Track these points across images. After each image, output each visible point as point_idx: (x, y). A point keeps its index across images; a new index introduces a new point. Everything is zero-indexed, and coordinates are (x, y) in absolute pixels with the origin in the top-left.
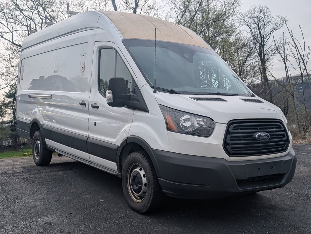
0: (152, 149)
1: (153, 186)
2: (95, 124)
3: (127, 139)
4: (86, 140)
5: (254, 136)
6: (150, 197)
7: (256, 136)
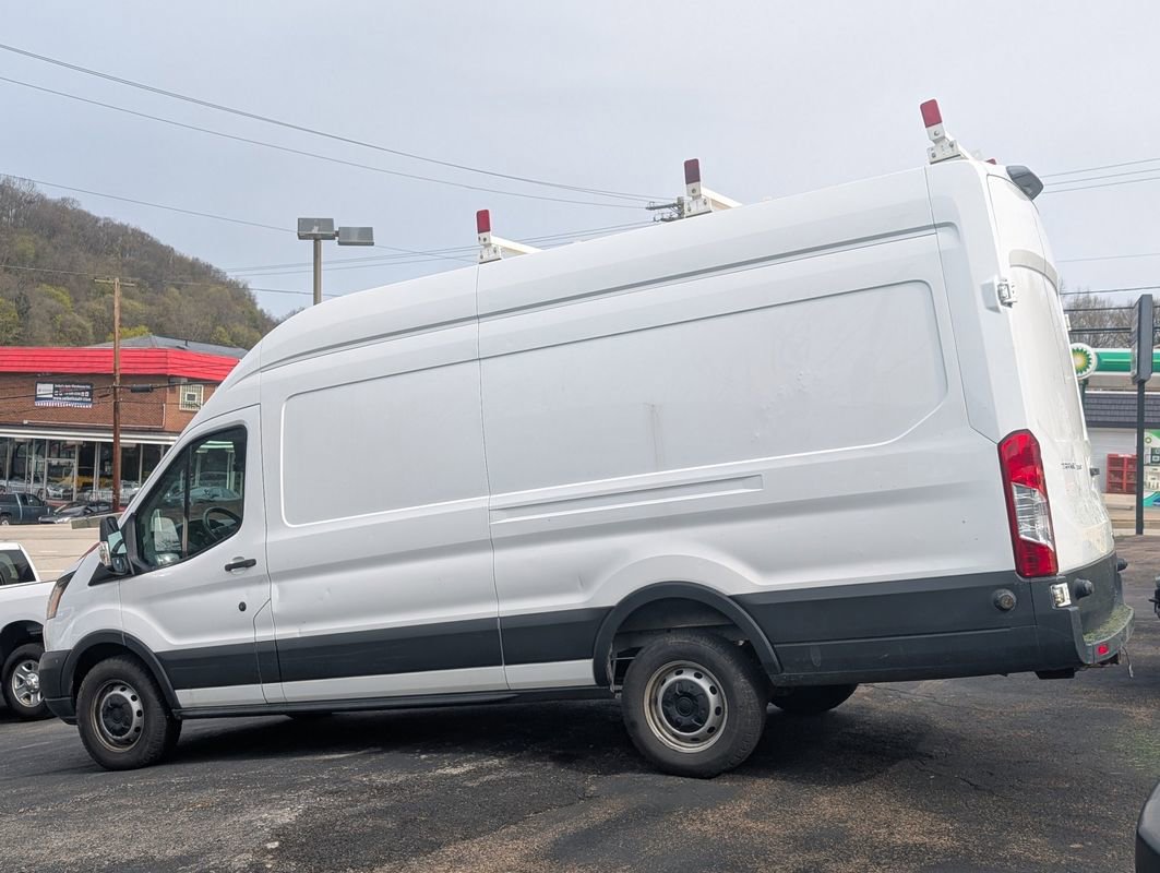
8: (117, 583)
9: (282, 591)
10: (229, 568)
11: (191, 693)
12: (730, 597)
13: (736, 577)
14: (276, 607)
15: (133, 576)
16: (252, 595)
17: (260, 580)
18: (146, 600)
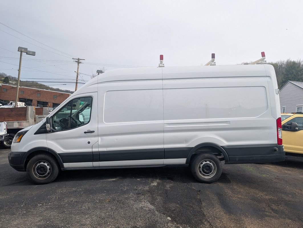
8: (45, 134)
9: (102, 139)
10: (85, 133)
11: (69, 164)
12: (221, 146)
13: (223, 142)
14: (100, 143)
15: (51, 133)
16: (93, 140)
17: (95, 136)
18: (56, 139)
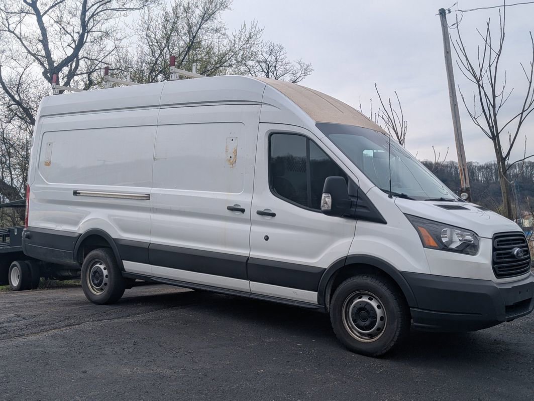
0: (399, 271)
1: (400, 319)
2: (267, 238)
3: (346, 259)
4: (245, 261)
5: (512, 253)
6: (395, 334)
7: (515, 253)
